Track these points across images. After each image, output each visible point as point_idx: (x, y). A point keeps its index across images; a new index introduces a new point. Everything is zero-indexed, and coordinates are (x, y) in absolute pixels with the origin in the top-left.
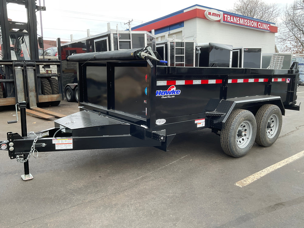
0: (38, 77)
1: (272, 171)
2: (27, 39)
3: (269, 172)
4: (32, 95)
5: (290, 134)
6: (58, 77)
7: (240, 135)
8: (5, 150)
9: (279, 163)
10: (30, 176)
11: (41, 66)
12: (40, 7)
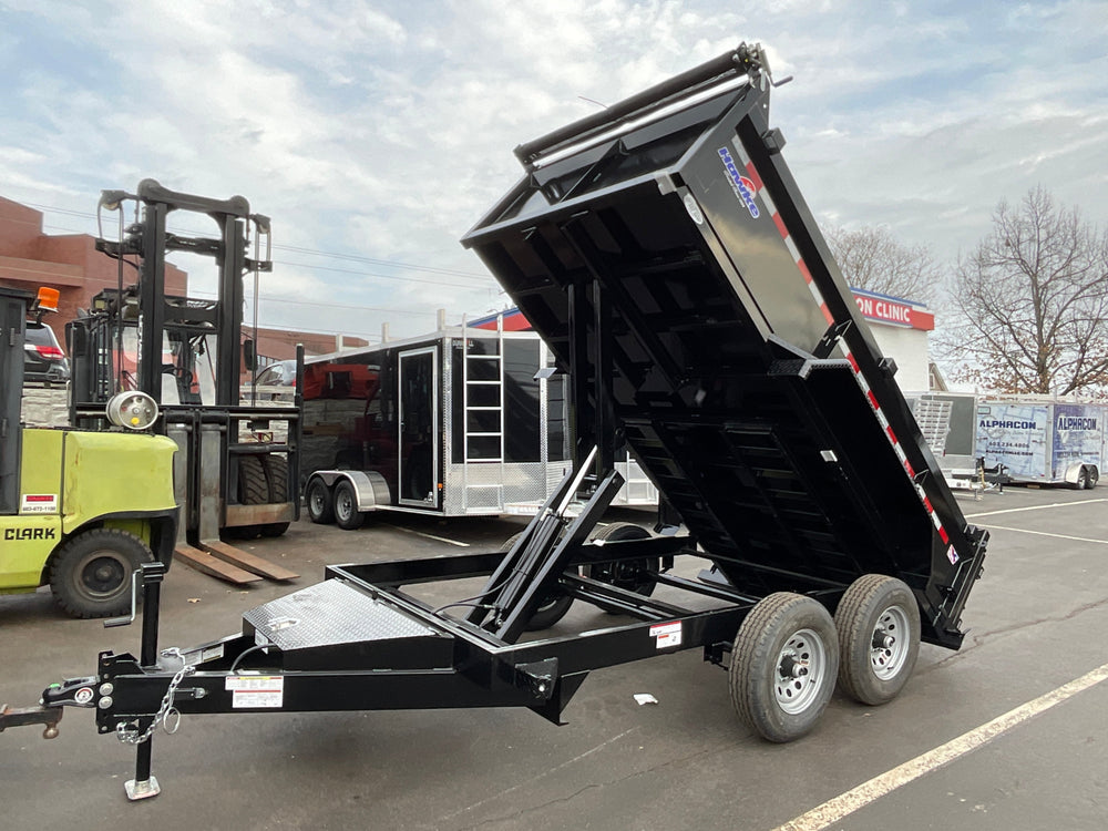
0: (232, 454)
1: (881, 797)
2: (212, 342)
3: (870, 800)
4: (209, 505)
5: (954, 662)
6: (290, 454)
7: (787, 671)
8: (87, 706)
9: (904, 766)
10: (152, 787)
11: (243, 424)
12: (257, 262)
